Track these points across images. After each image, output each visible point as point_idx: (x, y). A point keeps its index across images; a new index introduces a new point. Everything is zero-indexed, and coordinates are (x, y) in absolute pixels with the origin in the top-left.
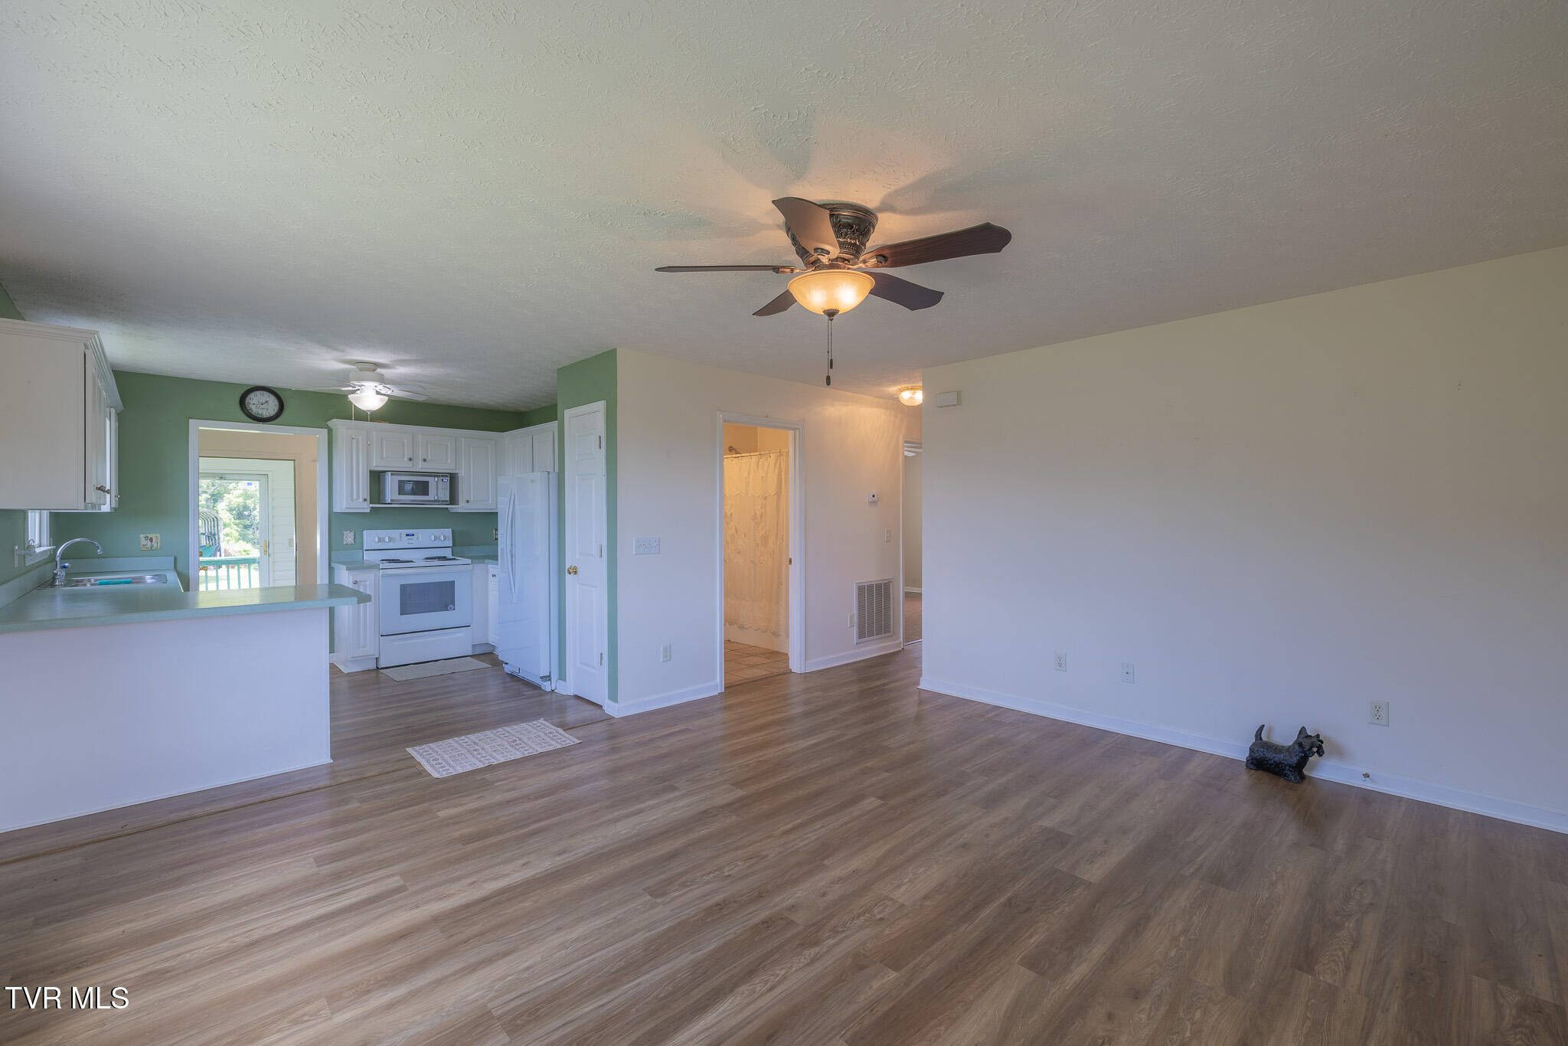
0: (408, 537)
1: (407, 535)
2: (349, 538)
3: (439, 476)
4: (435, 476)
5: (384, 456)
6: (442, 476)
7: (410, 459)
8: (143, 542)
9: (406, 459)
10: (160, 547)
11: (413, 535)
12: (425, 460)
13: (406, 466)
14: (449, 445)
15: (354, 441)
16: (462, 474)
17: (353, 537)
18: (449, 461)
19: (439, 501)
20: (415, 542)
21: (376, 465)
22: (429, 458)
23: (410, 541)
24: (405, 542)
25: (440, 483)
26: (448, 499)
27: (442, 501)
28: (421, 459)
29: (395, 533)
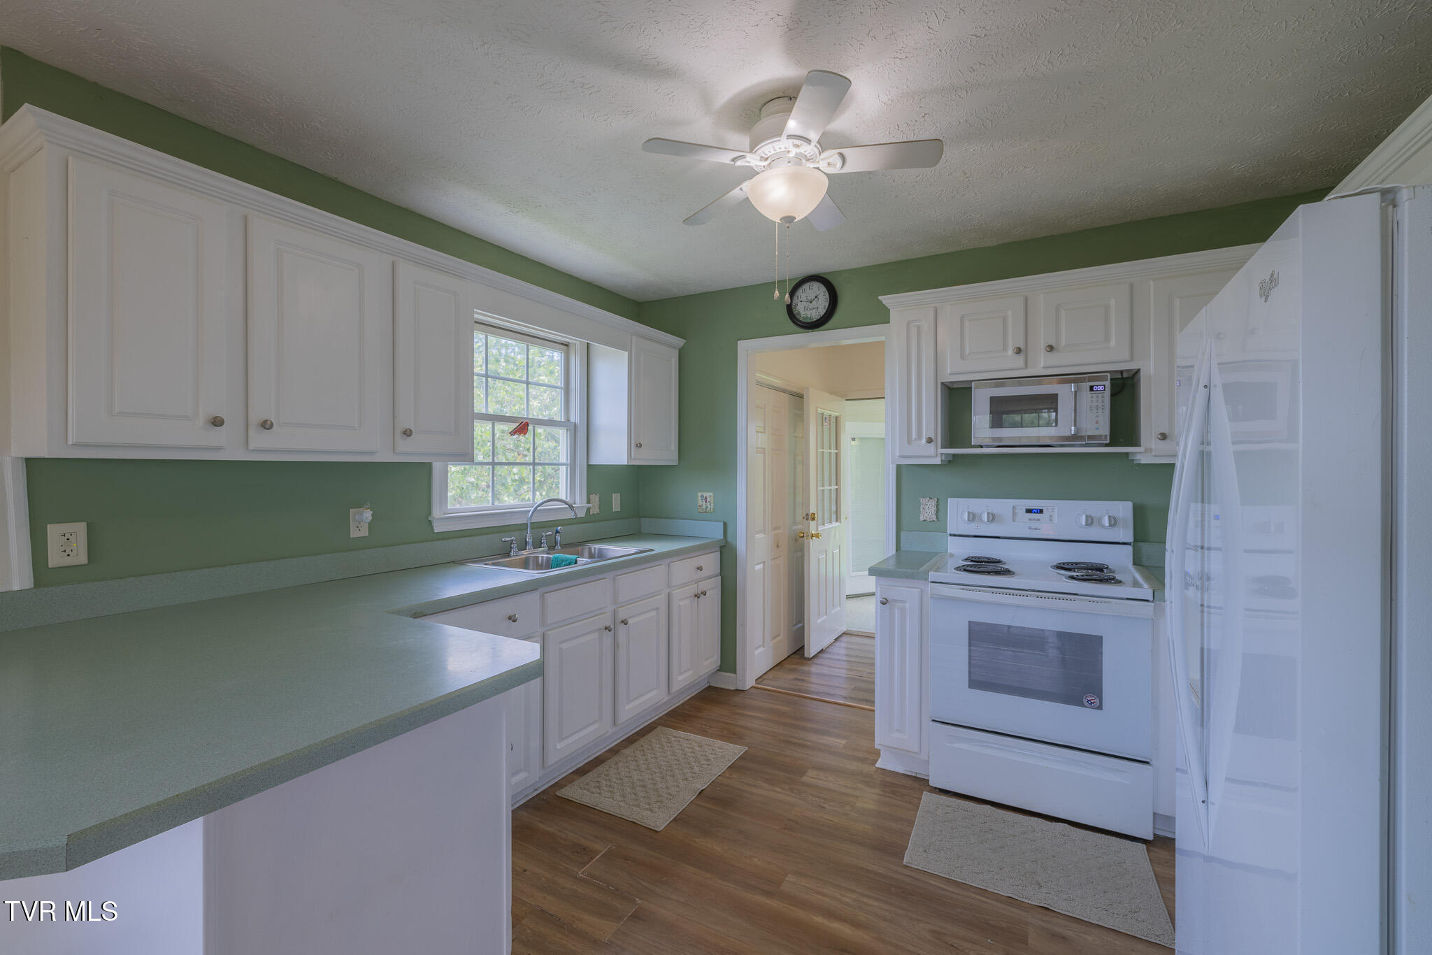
0: (1030, 515)
1: (1029, 511)
2: (928, 510)
3: (1083, 380)
4: (1070, 382)
5: (967, 351)
6: (1091, 380)
7: (1019, 351)
8: (700, 502)
9: (1010, 352)
10: (714, 508)
11: (1041, 511)
12: (1051, 348)
13: (1010, 364)
14: (1113, 302)
15: (914, 331)
16: (1150, 370)
17: (934, 509)
18: (1113, 343)
19: (1082, 438)
20: (1046, 528)
21: (954, 371)
22: (1063, 343)
23: (1034, 524)
24: (1023, 525)
25: (1086, 395)
26: (1107, 432)
27: (1090, 437)
28: (1043, 345)
29: (1002, 506)
